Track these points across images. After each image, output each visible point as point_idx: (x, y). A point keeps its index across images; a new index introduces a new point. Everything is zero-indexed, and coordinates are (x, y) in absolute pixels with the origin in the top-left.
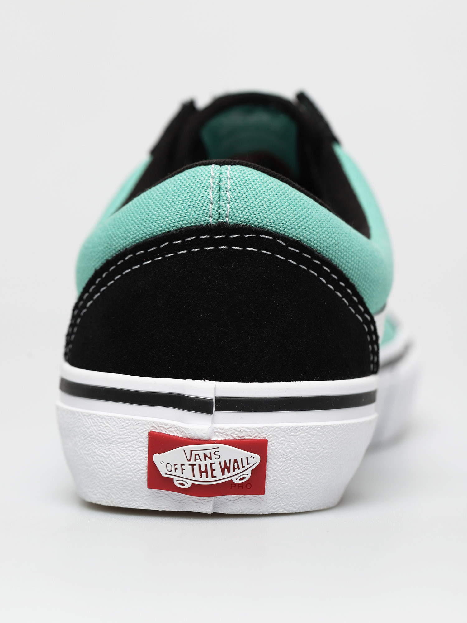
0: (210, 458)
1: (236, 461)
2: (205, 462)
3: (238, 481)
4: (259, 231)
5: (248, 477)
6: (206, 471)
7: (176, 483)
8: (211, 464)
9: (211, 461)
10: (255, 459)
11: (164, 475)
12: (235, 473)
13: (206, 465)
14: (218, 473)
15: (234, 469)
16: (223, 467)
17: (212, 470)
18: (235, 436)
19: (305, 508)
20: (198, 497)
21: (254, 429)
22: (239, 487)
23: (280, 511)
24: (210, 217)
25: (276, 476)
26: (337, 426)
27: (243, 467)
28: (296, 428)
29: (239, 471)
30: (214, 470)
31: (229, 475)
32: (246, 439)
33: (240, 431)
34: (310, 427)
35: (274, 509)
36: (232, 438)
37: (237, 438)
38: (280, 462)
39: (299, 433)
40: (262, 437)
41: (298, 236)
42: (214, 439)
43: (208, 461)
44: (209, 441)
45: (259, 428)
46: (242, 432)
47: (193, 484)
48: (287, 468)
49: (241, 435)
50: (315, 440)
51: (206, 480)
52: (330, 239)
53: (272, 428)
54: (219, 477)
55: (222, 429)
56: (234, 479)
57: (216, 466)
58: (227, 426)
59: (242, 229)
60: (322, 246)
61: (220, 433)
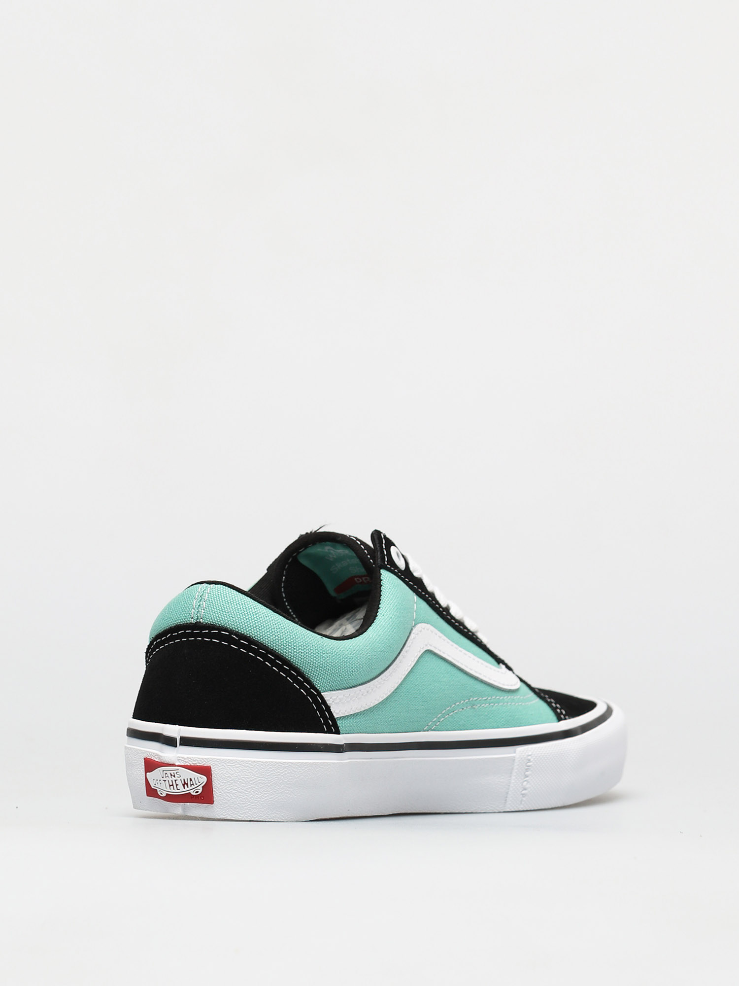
0: (174, 776)
1: (191, 780)
2: (171, 779)
3: (194, 794)
4: (221, 628)
5: (200, 792)
6: (173, 785)
7: (159, 793)
8: (175, 781)
9: (175, 779)
10: (204, 779)
11: (153, 787)
12: (191, 788)
13: (172, 781)
14: (180, 786)
15: (191, 785)
16: (183, 783)
17: (177, 785)
18: (191, 763)
19: (249, 818)
20: (172, 803)
21: (203, 759)
22: (196, 798)
23: (229, 818)
24: (192, 618)
25: (220, 792)
26: (266, 762)
27: (196, 784)
28: (231, 760)
29: (194, 787)
30: (178, 785)
31: (188, 789)
32: (197, 766)
33: (193, 760)
34: (243, 761)
35: (224, 815)
36: (189, 764)
37: (192, 765)
38: (223, 783)
39: (234, 764)
40: (208, 765)
41: (248, 633)
42: (177, 764)
43: (174, 779)
44: (173, 765)
45: (206, 759)
46: (195, 761)
47: (167, 794)
48: (228, 787)
49: (194, 763)
50: (248, 770)
51: (173, 791)
52: (274, 636)
53: (214, 759)
54: (182, 790)
55: (183, 758)
56: (191, 792)
57: (178, 782)
58: (185, 756)
59: (211, 627)
60: (267, 640)
61: (182, 760)
